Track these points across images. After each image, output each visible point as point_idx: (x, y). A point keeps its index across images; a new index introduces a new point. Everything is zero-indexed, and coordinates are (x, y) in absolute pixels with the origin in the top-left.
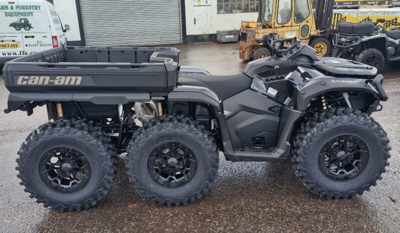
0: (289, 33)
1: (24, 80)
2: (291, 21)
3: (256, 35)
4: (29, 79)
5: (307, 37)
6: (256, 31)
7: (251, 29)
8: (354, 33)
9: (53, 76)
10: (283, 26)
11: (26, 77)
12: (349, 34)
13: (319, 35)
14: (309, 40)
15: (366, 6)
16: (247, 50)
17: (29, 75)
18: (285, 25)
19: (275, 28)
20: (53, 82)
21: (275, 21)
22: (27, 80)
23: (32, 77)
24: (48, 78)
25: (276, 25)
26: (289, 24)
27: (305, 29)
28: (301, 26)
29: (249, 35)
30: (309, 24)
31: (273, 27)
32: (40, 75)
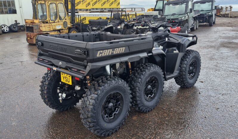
0: (58, 26)
1: (100, 53)
2: (57, 19)
3: (41, 27)
4: (103, 52)
5: (67, 28)
6: (40, 25)
7: (36, 24)
8: (100, 25)
9: (113, 48)
10: (54, 22)
11: (102, 51)
12: (97, 25)
13: (72, 27)
14: (68, 30)
15: (81, 11)
16: (34, 38)
17: (103, 50)
18: (55, 21)
19: (50, 23)
20: (113, 53)
21: (50, 19)
22: (102, 53)
23: (104, 51)
24: (111, 50)
25: (51, 21)
26: (57, 21)
27: (65, 24)
28: (63, 22)
29: (35, 28)
30: (67, 21)
31: (49, 23)
32: (107, 49)
